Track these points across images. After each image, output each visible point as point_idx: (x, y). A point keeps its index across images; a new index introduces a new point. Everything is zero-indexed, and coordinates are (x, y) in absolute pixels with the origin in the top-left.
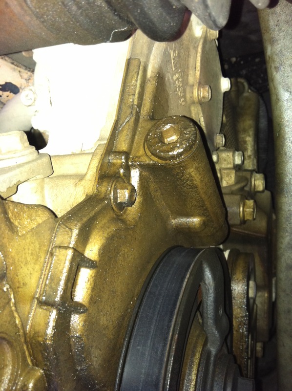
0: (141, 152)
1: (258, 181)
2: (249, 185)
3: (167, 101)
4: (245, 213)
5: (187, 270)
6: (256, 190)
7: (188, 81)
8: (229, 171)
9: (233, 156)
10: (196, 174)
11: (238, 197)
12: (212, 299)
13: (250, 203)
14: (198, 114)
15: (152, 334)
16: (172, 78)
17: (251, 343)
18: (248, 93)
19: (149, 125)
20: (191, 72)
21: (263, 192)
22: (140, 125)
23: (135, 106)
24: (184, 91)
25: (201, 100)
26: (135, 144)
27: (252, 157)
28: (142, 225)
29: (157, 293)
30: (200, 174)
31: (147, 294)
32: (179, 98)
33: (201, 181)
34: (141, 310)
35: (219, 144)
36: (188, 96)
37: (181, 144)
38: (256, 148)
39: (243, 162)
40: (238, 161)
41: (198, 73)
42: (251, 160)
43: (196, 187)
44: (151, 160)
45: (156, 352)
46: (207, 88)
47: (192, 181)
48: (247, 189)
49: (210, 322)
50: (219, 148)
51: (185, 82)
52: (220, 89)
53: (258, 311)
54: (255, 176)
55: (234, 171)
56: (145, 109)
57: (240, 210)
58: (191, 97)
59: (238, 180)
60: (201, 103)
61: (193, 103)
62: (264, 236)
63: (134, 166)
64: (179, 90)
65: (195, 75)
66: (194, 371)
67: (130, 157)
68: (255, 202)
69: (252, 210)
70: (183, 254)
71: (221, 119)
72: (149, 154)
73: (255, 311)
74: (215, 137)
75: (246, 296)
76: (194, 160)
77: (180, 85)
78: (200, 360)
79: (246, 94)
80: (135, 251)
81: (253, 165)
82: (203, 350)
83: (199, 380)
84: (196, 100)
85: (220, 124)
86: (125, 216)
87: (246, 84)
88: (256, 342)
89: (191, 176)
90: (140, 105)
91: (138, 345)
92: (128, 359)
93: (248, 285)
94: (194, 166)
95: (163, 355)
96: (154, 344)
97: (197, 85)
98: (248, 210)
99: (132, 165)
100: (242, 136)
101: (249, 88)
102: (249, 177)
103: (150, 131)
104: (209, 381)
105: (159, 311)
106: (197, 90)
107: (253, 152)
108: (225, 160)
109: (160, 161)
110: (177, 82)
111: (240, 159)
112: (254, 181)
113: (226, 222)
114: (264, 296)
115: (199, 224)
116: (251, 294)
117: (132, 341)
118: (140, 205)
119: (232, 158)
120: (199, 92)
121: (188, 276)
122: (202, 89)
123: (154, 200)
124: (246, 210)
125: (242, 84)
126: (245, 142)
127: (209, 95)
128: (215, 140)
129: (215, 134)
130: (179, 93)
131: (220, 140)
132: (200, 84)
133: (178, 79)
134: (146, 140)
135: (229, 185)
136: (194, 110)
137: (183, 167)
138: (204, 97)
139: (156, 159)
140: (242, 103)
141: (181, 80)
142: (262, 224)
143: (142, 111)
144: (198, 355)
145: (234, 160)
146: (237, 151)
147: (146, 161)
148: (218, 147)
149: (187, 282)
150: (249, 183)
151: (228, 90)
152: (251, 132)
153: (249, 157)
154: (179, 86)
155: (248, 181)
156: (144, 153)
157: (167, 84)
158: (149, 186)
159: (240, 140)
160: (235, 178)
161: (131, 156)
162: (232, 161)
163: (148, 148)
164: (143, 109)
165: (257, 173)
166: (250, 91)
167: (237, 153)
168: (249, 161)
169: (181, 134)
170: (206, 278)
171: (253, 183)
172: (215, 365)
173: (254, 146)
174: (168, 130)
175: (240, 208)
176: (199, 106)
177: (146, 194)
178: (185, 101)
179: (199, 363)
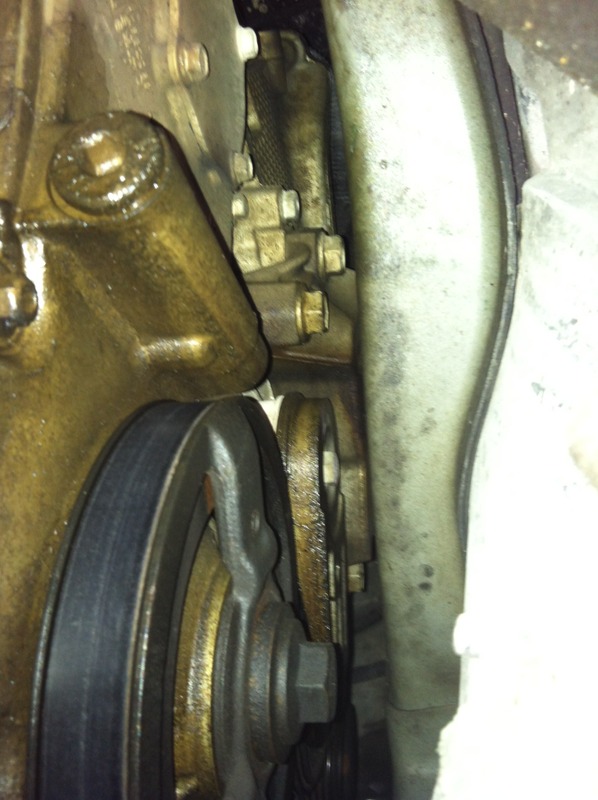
0: (42, 198)
1: (329, 252)
2: (312, 261)
3: (102, 79)
4: (307, 320)
5: (173, 451)
6: (328, 271)
7: (154, 34)
8: (271, 234)
9: (278, 201)
10: (174, 243)
11: (289, 289)
12: (234, 502)
13: (316, 297)
14: (185, 108)
15: (101, 591)
16: (112, 25)
17: (335, 568)
18: (304, 64)
19: (55, 136)
20: (159, 14)
21: (341, 273)
22: (34, 136)
23: (20, 94)
24: (147, 58)
25: (187, 76)
26: (26, 181)
27: (321, 202)
28: (65, 365)
29: (110, 505)
30: (184, 243)
31: (89, 509)
32: (136, 73)
33: (190, 258)
34: (78, 545)
35: (241, 174)
36: (157, 67)
37: (129, 176)
38: (328, 183)
39: (300, 213)
40: (289, 211)
41: (175, 16)
42: (320, 207)
43: (180, 272)
44: (65, 215)
45: (114, 628)
46: (197, 49)
47: (167, 258)
48: (309, 269)
49: (234, 546)
50: (242, 184)
51: (147, 37)
52: (235, 54)
53: (347, 506)
54: (324, 241)
55: (281, 234)
56: (46, 98)
57: (295, 315)
58: (164, 71)
59: (292, 251)
60: (187, 84)
61: (171, 84)
62: (347, 361)
63: (28, 233)
64: (133, 55)
65: (168, 19)
66: (209, 647)
67: (15, 212)
68: (326, 295)
69: (319, 312)
70: (169, 417)
71: (243, 120)
72: (60, 202)
73: (340, 507)
74: (231, 160)
75: (317, 483)
76: (165, 212)
77: (136, 43)
78: (220, 624)
79: (300, 67)
80: (51, 424)
81: (324, 218)
82: (224, 603)
83: (218, 663)
84: (176, 76)
85: (240, 132)
86: (17, 349)
87: (299, 44)
88: (347, 565)
89: (163, 247)
90: (31, 90)
91: (74, 619)
92: (54, 650)
93: (321, 463)
94: (167, 225)
95: (126, 630)
96: (106, 612)
97: (175, 42)
98: (310, 312)
99: (23, 231)
100: (297, 157)
101: (307, 53)
102: (311, 244)
103: (57, 149)
104: (240, 661)
105: (115, 543)
106: (174, 54)
107: (322, 191)
108: (262, 211)
109: (86, 217)
110: (125, 37)
111: (292, 206)
112: (324, 251)
113: (261, 341)
114: (358, 476)
115: (202, 351)
116: (329, 476)
117: (61, 611)
118: (54, 321)
119: (275, 205)
120: (181, 58)
121: (176, 461)
122: (186, 53)
123: (91, 306)
124: (309, 312)
125: (292, 44)
126: (305, 171)
127: (203, 66)
128: (231, 167)
129: (231, 154)
130: (133, 62)
131: (242, 166)
132: (181, 41)
133: (126, 29)
134: (51, 170)
135: (274, 262)
136: (176, 101)
137: (140, 228)
138: (192, 71)
139: (76, 213)
140: (293, 85)
141: (135, 31)
142: (342, 338)
143: (37, 104)
144: (215, 615)
145: (280, 210)
146: (286, 190)
147: (54, 218)
148: (239, 181)
149: (174, 476)
150: (313, 257)
151: (252, 56)
152: (316, 149)
153: (315, 201)
154: (131, 45)
155: (310, 252)
156: (48, 199)
157: (100, 40)
158: (73, 277)
159: (294, 166)
160: (285, 249)
161: (19, 210)
162: (276, 213)
163: (57, 189)
164: (41, 97)
165: (327, 234)
166: (308, 59)
167: (285, 194)
168: (314, 211)
169: (129, 154)
170: (218, 461)
171: (321, 256)
172: (250, 629)
173: (324, 178)
174: (99, 146)
175: (295, 309)
176: (185, 91)
177: (68, 293)
178: (151, 78)
179: (218, 630)
